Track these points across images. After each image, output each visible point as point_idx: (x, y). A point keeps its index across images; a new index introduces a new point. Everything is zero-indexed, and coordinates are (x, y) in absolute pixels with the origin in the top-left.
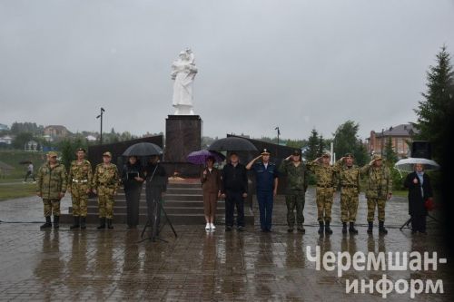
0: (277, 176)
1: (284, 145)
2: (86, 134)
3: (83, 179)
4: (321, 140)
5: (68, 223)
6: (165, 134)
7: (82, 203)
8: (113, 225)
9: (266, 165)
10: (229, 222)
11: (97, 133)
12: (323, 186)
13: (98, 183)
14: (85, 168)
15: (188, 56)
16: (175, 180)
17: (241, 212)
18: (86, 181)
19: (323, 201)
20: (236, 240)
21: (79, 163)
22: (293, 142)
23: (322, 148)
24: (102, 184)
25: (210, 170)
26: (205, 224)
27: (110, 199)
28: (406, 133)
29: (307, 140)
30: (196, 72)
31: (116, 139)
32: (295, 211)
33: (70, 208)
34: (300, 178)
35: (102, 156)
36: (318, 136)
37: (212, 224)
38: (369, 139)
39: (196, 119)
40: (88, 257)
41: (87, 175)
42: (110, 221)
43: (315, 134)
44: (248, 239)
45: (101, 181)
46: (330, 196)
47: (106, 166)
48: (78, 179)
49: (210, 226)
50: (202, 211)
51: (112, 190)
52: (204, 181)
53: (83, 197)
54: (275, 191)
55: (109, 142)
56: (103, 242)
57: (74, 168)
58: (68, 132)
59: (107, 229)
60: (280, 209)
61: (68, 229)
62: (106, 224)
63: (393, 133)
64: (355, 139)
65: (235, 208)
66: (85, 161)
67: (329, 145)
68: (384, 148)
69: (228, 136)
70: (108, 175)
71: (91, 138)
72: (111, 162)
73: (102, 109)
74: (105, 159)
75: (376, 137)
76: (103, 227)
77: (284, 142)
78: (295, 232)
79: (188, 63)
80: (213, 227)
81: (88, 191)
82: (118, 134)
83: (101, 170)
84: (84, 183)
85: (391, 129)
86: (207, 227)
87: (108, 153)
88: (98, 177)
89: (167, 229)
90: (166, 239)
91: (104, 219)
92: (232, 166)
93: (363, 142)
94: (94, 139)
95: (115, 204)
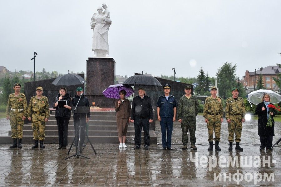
0: (175, 106)
1: (179, 81)
2: (22, 72)
3: (19, 108)
4: (207, 78)
5: (8, 143)
6: (85, 73)
7: (19, 127)
8: (44, 145)
9: (167, 97)
10: (137, 142)
11: (31, 72)
12: (213, 114)
13: (32, 111)
14: (21, 99)
15: (104, 10)
16: (94, 109)
17: (147, 134)
18: (22, 110)
19: (213, 126)
20: (143, 156)
21: (16, 96)
22: (186, 80)
23: (208, 84)
24: (36, 112)
25: (123, 101)
26: (119, 143)
27: (42, 124)
28: (273, 72)
29: (196, 78)
30: (110, 23)
31: (47, 77)
32: (188, 133)
33: (10, 132)
34: (192, 107)
35: (35, 90)
36: (205, 75)
37: (124, 144)
38: (244, 77)
39: (111, 61)
40: (24, 172)
41: (23, 105)
42: (42, 142)
43: (202, 73)
44: (153, 155)
45: (34, 110)
46: (219, 122)
47: (39, 98)
48: (16, 108)
49: (122, 146)
50: (116, 134)
51: (43, 117)
52: (118, 110)
53: (20, 123)
54: (174, 118)
55: (41, 79)
56: (36, 159)
57: (12, 100)
58: (8, 71)
59: (39, 148)
60: (177, 132)
61: (8, 148)
62: (39, 144)
63: (263, 72)
64: (233, 77)
65: (143, 131)
66: (20, 94)
67: (214, 81)
68: (256, 84)
69: (136, 74)
70: (41, 105)
71: (26, 76)
72: (43, 94)
73: (35, 53)
74: (37, 92)
75: (250, 76)
76: (36, 147)
77: (179, 79)
78: (189, 150)
79: (103, 16)
80: (125, 146)
81: (24, 117)
82: (48, 73)
83: (34, 101)
84: (21, 112)
85: (262, 69)
86: (120, 146)
87: (40, 88)
88: (32, 107)
89: (88, 148)
90: (88, 157)
91: (37, 141)
92: (140, 98)
93: (240, 79)
94: (29, 77)
95: (47, 128)
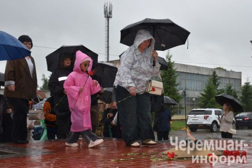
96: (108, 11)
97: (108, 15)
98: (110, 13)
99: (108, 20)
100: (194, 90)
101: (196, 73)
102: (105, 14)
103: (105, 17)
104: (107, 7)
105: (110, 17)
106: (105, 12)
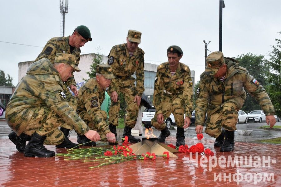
96: (64, 6)
97: (64, 11)
98: (66, 8)
99: (64, 15)
100: (149, 88)
101: (151, 70)
102: (61, 9)
103: (61, 12)
104: (63, 2)
105: (65, 12)
106: (61, 7)
